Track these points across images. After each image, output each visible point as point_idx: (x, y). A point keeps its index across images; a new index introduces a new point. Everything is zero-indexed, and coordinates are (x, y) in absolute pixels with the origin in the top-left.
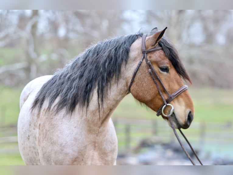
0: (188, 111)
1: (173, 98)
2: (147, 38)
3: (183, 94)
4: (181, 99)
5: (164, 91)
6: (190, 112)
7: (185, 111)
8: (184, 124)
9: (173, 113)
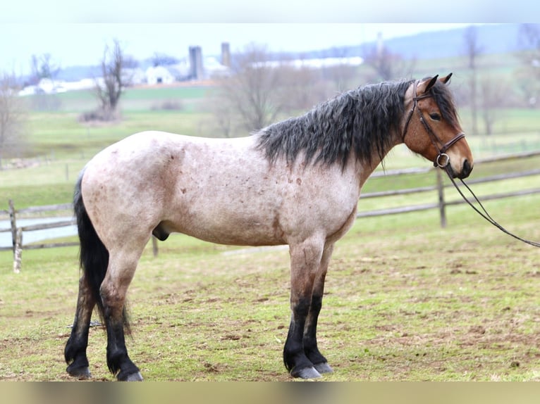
0: (463, 160)
1: (447, 148)
2: (419, 84)
3: (458, 143)
4: (456, 148)
5: (437, 140)
6: (466, 161)
7: (461, 160)
8: (459, 172)
9: (449, 164)
